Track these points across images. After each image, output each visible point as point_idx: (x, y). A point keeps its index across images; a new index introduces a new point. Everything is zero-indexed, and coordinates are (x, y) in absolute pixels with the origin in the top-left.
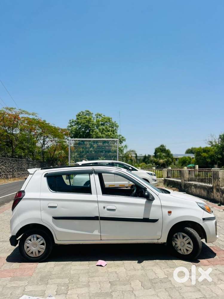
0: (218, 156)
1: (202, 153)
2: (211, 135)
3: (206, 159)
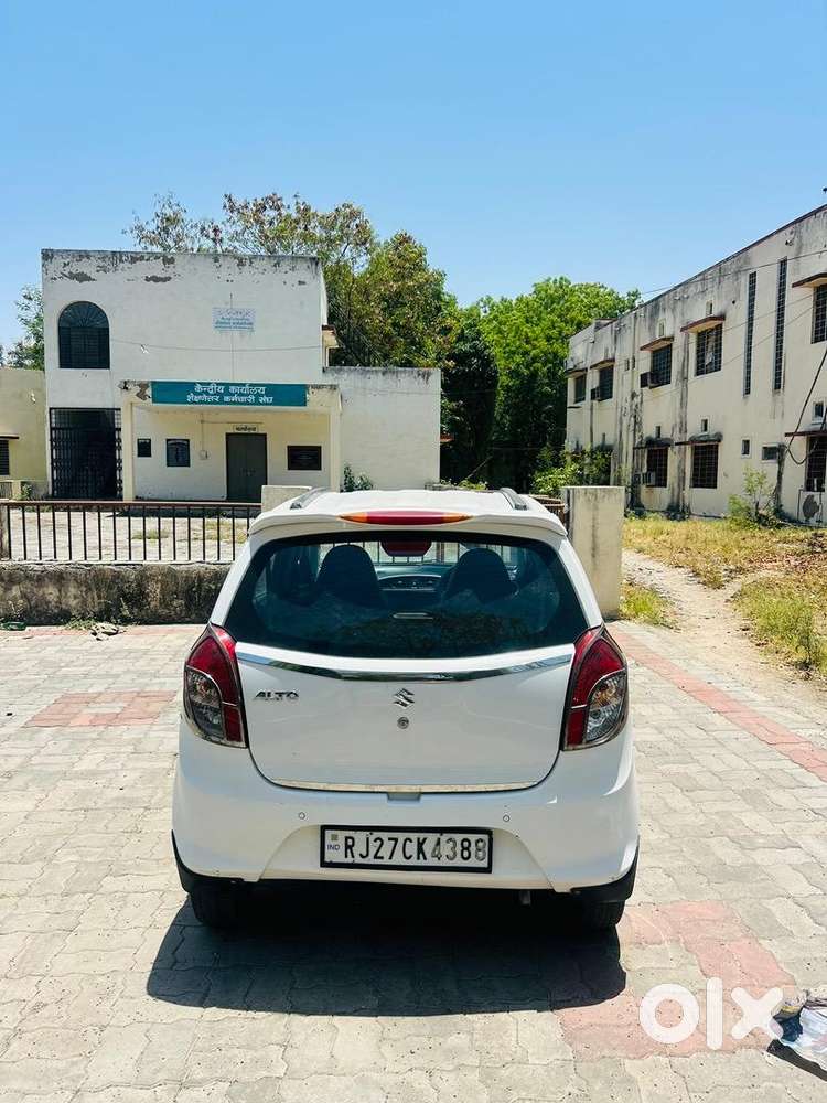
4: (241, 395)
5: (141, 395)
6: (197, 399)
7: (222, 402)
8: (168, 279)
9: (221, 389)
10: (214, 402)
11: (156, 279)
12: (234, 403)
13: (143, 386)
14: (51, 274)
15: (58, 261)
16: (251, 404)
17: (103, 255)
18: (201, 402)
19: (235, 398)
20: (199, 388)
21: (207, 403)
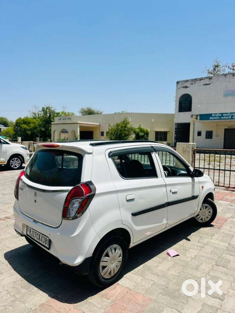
0: (42, 129)
1: (22, 124)
2: (35, 106)
3: (26, 131)
4: (227, 116)
5: (196, 118)
6: (213, 118)
7: (220, 119)
8: (210, 84)
9: (220, 115)
10: (218, 119)
11: (206, 84)
12: (224, 119)
13: (197, 116)
14: (178, 88)
15: (180, 84)
16: (230, 119)
17: (192, 80)
18: (214, 119)
19: (225, 118)
20: (213, 115)
21: (216, 119)
